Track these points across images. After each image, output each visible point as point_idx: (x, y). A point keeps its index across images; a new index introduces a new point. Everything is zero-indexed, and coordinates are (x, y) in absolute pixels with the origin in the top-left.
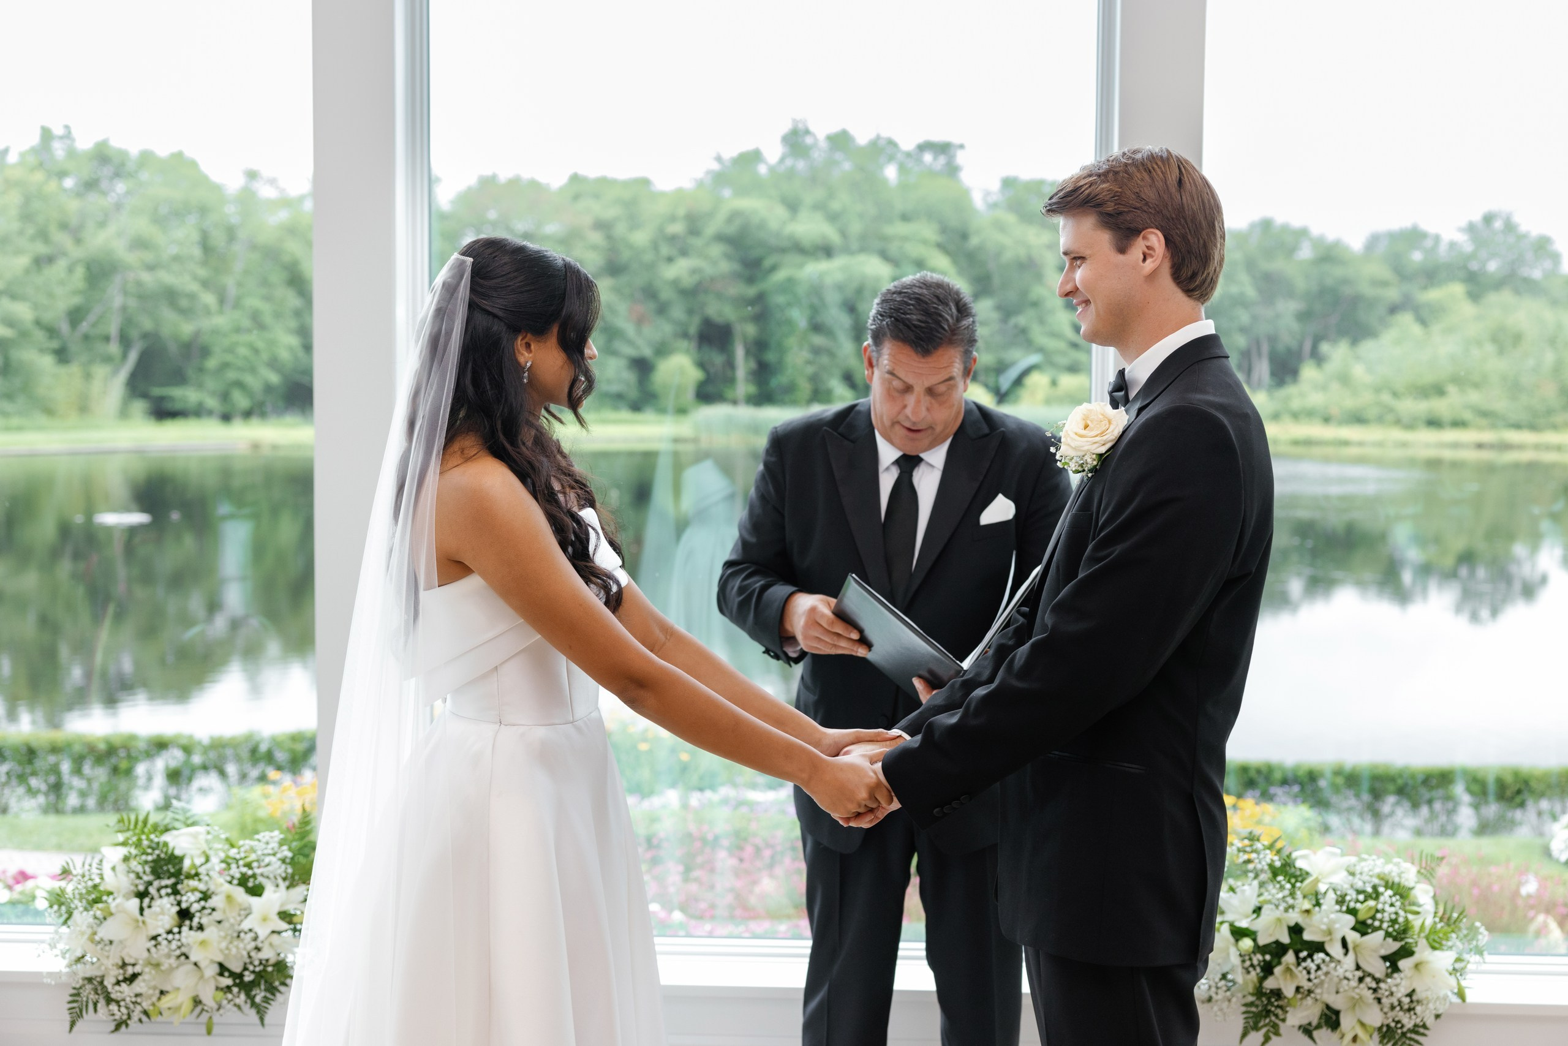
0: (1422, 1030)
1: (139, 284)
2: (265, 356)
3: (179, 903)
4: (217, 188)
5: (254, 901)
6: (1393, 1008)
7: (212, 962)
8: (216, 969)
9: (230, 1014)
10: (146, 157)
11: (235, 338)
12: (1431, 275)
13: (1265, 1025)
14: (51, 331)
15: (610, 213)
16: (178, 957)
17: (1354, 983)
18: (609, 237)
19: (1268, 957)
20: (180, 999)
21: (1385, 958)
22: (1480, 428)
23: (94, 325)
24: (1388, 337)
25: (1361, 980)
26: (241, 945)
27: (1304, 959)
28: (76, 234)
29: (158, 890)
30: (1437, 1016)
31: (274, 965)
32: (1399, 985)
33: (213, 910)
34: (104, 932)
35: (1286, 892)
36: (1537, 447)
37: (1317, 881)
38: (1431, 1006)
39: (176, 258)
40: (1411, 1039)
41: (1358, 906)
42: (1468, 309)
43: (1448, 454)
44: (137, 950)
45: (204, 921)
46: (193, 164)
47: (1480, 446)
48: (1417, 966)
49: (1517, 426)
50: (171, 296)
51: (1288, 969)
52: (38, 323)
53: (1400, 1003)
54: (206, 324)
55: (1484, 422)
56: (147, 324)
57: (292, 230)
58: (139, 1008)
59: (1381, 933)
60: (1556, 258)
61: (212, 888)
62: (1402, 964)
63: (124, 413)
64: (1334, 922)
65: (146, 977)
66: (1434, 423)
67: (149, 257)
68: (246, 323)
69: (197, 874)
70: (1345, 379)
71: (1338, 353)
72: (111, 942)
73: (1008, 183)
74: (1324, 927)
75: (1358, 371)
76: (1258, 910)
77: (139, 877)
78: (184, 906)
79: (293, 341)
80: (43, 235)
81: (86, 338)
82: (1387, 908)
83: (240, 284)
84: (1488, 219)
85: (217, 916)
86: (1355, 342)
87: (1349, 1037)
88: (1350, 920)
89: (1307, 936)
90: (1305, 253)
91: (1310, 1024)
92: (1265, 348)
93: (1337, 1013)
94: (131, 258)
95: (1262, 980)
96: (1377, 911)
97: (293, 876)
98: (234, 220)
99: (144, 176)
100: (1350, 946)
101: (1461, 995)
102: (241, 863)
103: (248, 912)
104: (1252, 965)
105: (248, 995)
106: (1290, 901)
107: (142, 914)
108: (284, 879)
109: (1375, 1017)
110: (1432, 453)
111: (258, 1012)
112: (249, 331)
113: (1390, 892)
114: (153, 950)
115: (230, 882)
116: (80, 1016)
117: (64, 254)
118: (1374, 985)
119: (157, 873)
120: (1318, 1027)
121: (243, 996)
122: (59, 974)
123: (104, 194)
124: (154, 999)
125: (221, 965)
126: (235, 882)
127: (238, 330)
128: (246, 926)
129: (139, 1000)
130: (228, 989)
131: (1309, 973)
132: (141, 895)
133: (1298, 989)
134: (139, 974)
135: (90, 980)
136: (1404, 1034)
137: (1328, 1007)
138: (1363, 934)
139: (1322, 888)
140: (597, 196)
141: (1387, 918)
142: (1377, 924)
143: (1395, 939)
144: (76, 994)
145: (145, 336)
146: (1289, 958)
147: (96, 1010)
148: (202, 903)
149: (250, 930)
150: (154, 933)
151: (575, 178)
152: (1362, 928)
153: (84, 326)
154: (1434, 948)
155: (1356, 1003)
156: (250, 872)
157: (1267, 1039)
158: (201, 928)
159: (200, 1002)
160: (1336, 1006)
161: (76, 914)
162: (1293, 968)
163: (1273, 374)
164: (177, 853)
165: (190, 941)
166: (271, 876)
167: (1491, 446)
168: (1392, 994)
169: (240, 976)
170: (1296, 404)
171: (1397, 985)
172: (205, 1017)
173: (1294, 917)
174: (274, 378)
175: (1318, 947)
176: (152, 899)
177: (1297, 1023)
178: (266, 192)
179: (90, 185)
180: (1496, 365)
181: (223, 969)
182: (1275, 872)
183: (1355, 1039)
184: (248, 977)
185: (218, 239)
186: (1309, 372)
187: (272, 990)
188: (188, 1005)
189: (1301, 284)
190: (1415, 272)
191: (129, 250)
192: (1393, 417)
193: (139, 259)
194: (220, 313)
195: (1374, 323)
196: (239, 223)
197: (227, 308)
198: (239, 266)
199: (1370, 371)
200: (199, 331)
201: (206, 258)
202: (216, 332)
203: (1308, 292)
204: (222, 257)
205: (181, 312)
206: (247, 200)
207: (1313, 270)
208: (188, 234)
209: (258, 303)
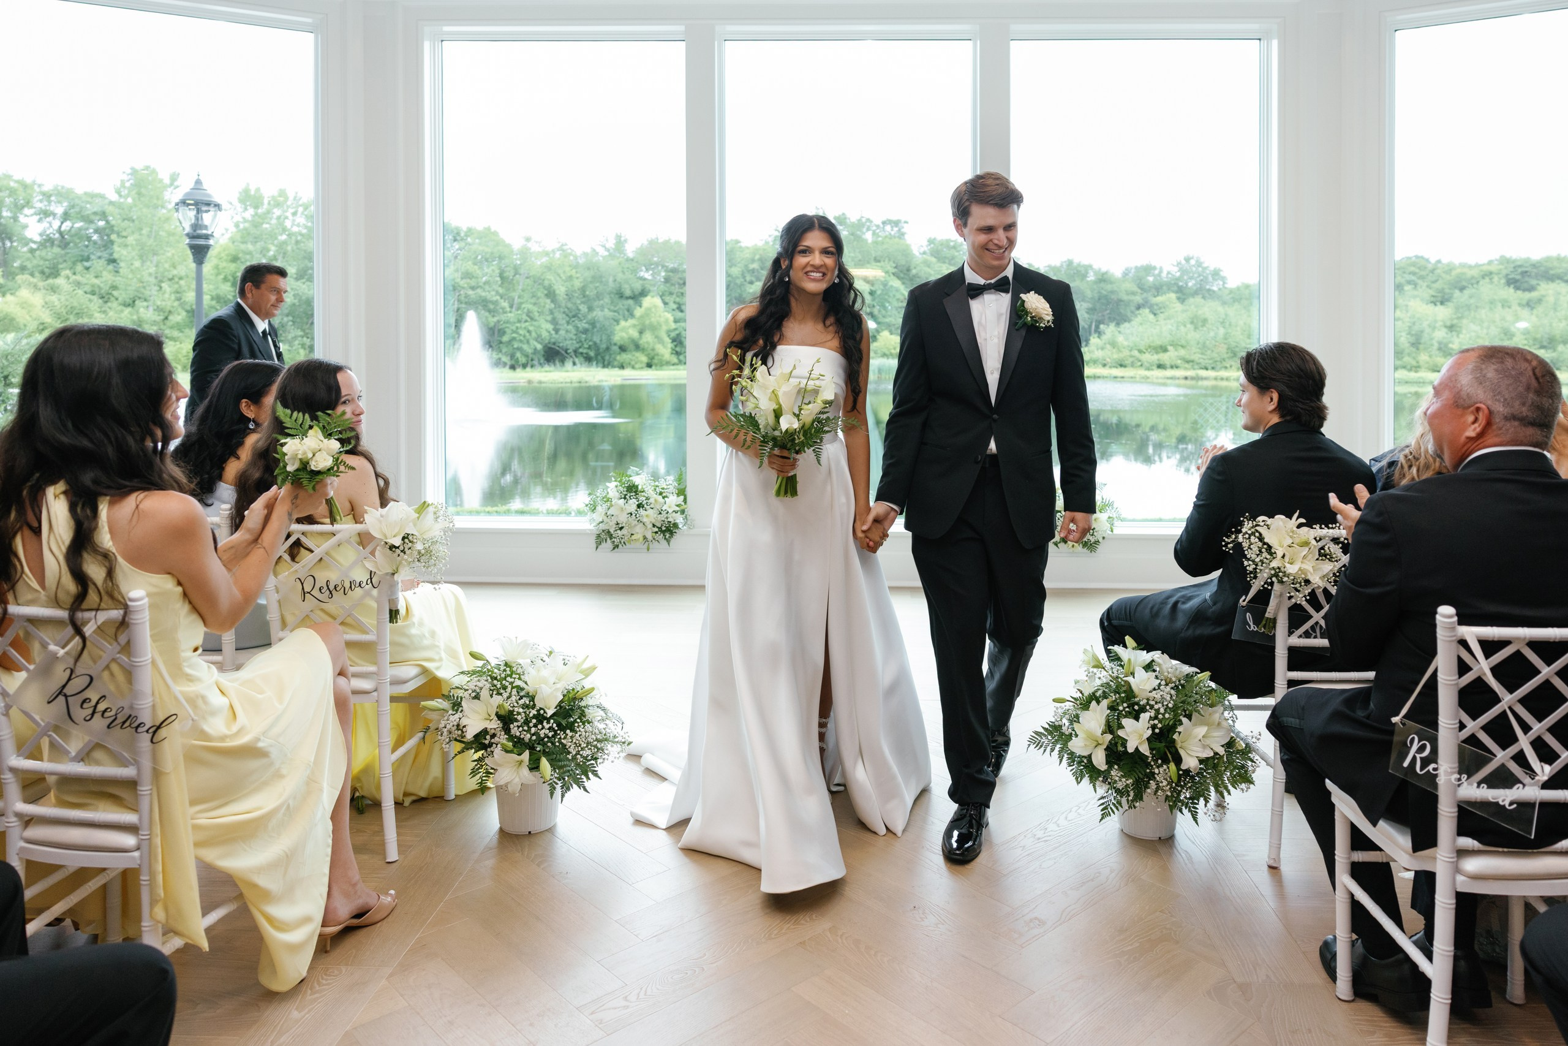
1: (467, 296)
2: (534, 335)
4: (508, 246)
11: (518, 325)
12: (1158, 289)
22: (1186, 369)
24: (1136, 321)
36: (1216, 379)
39: (487, 283)
42: (1178, 306)
46: (495, 233)
47: (1186, 378)
49: (1205, 368)
50: (485, 303)
54: (503, 317)
55: (1186, 365)
57: (549, 268)
60: (1223, 279)
66: (1160, 366)
67: (473, 282)
68: (525, 317)
70: (1113, 344)
71: (1109, 330)
73: (931, 241)
75: (1120, 339)
79: (550, 327)
83: (519, 297)
84: (1188, 260)
86: (1118, 324)
90: (1091, 277)
94: (463, 283)
98: (519, 262)
99: (470, 240)
112: (526, 321)
127: (519, 321)
167: (1193, 378)
174: (539, 347)
178: (534, 248)
180: (1193, 336)
185: (509, 274)
186: (1094, 340)
189: (1089, 294)
190: (1150, 287)
191: (462, 279)
192: (1139, 363)
193: (468, 284)
194: (510, 312)
195: (1129, 314)
196: (521, 264)
197: (514, 309)
198: (520, 287)
199: (1127, 339)
200: (499, 321)
201: (502, 283)
202: (508, 322)
203: (1092, 298)
204: (511, 282)
205: (490, 311)
206: (525, 253)
207: (1095, 287)
208: (493, 271)
209: (530, 307)
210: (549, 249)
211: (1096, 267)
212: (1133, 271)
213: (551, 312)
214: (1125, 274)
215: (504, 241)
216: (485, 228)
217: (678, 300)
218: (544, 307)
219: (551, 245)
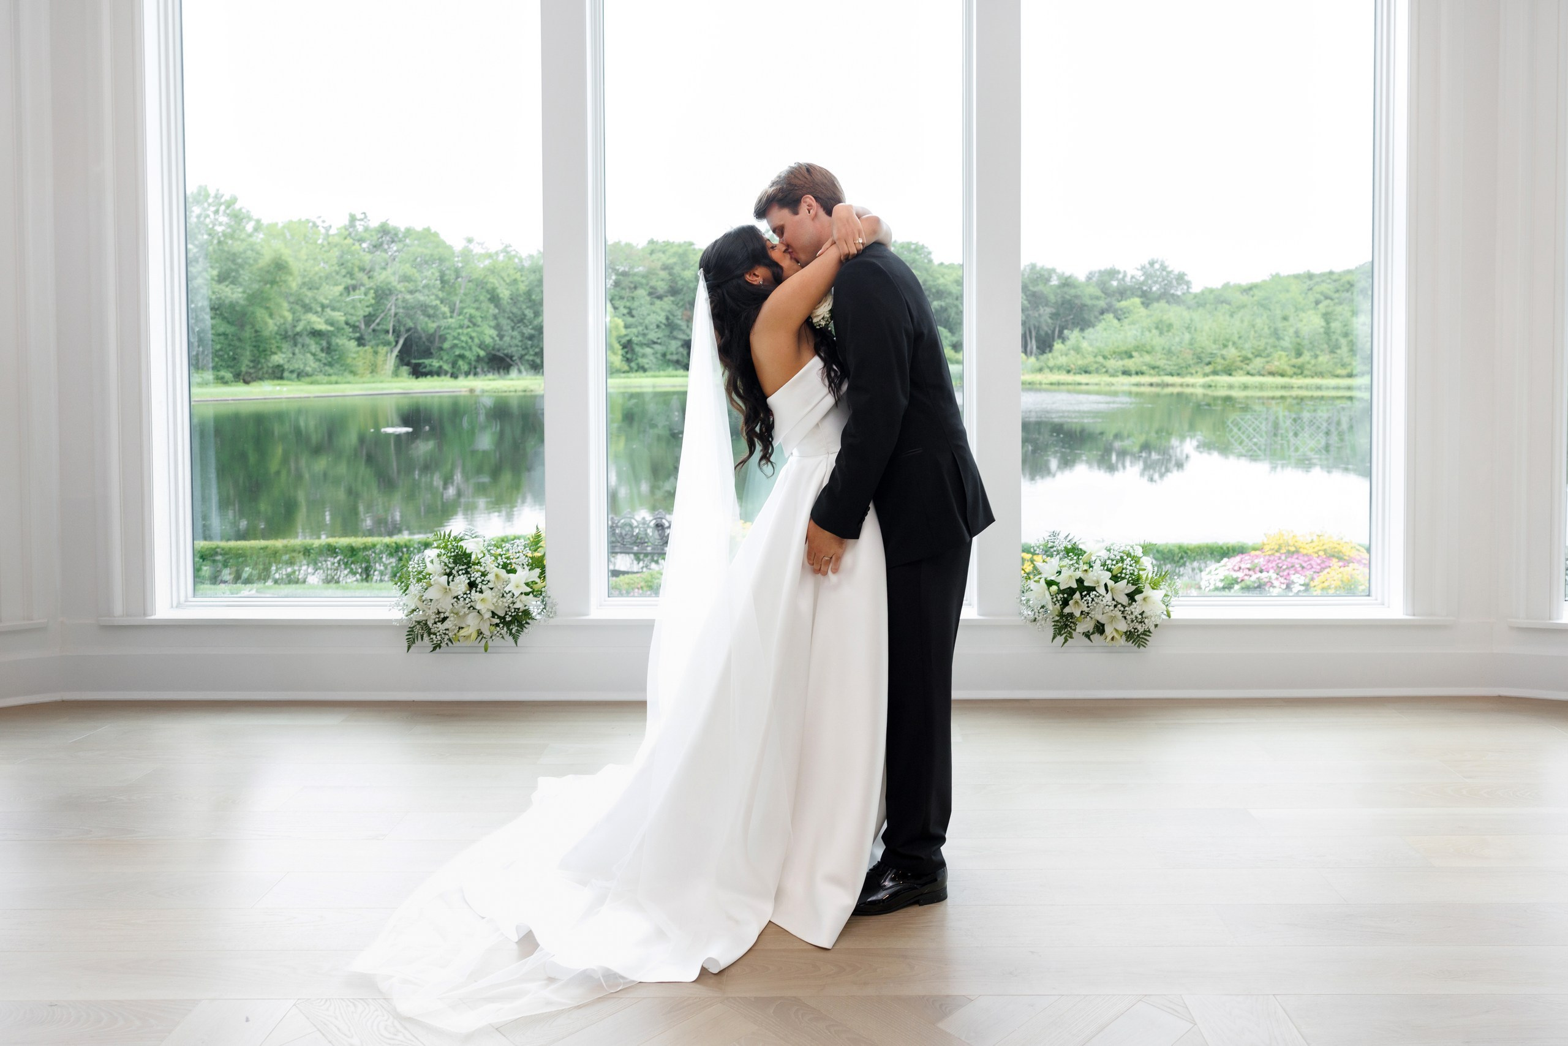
0: (1148, 633)
1: (404, 300)
2: (476, 341)
3: (469, 578)
4: (450, 248)
5: (511, 575)
6: (1132, 621)
7: (488, 610)
8: (490, 614)
9: (497, 641)
10: (409, 232)
11: (460, 331)
12: (1123, 293)
13: (1065, 633)
14: (355, 328)
15: (672, 261)
16: (469, 608)
17: (1112, 608)
18: (670, 274)
19: (1066, 596)
20: (470, 631)
21: (1127, 595)
22: (1151, 375)
23: (378, 324)
24: (1100, 327)
25: (1115, 606)
26: (505, 600)
27: (1085, 596)
28: (369, 273)
29: (458, 572)
30: (1156, 626)
31: (522, 612)
32: (1136, 609)
33: (489, 581)
34: (428, 595)
35: (1075, 561)
36: (1182, 385)
37: (1091, 554)
38: (1153, 619)
39: (426, 286)
40: (1143, 638)
41: (1113, 567)
42: (1143, 311)
43: (1135, 389)
44: (446, 605)
45: (484, 587)
46: (436, 235)
47: (1151, 385)
48: (1144, 599)
49: (1172, 375)
50: (424, 308)
51: (1077, 602)
52: (347, 323)
53: (1136, 617)
54: (443, 323)
55: (1152, 372)
56: (410, 324)
57: (492, 271)
58: (447, 637)
59: (1125, 581)
60: (1188, 283)
61: (488, 569)
62: (1137, 597)
63: (396, 373)
64: (1101, 576)
65: (452, 619)
66: (1126, 373)
67: (411, 286)
68: (466, 322)
69: (479, 563)
70: (1077, 350)
71: (1073, 335)
72: (431, 600)
74: (1095, 578)
75: (1085, 345)
76: (1059, 572)
77: (446, 565)
78: (472, 579)
79: (494, 333)
80: (351, 274)
81: (374, 330)
82: (1128, 567)
83: (461, 302)
84: (1152, 264)
85: (491, 585)
86: (1082, 330)
87: (1109, 638)
88: (1109, 574)
89: (1086, 584)
90: (1054, 282)
91: (1088, 632)
92: (1034, 334)
93: (1103, 625)
94: (400, 287)
95: (1062, 609)
96: (1123, 569)
97: (532, 565)
98: (460, 265)
99: (408, 241)
100: (1109, 588)
101: (1169, 616)
102: (503, 556)
103: (507, 582)
104: (1057, 600)
105: (508, 628)
106: (1077, 566)
107: (448, 585)
108: (528, 565)
109: (1123, 627)
110: (1126, 388)
111: (514, 638)
112: (468, 327)
113: (1130, 559)
114: (455, 604)
115: (498, 567)
116: (414, 642)
117: (362, 285)
118: (1122, 609)
119: (455, 562)
120: (1093, 633)
121: (505, 629)
122: (402, 620)
123: (386, 251)
124: (456, 631)
125: (493, 612)
126: (500, 567)
127: (461, 327)
128: (507, 589)
129: (447, 632)
130: (497, 625)
131: (1088, 603)
132: (449, 575)
133: (1082, 612)
134: (447, 617)
135: (419, 622)
136: (1138, 636)
137: (1098, 622)
138: (1115, 583)
139: (1093, 559)
140: (664, 252)
141: (1128, 573)
142: (1123, 575)
143: (1133, 584)
144: (411, 630)
145: (408, 330)
146: (1077, 596)
147: (422, 639)
148: (483, 578)
149: (510, 592)
150: (456, 595)
151: (651, 242)
152: (1115, 578)
153: (373, 326)
154: (1153, 589)
155: (1113, 619)
156: (508, 562)
157: (1066, 640)
158: (481, 592)
159: (481, 633)
160: (1102, 622)
161: (411, 587)
162: (1079, 601)
163: (1038, 348)
164: (468, 551)
165: (477, 599)
166: (521, 563)
167: (1158, 385)
168: (1132, 613)
169: (504, 618)
170: (1051, 363)
171: (1135, 608)
172: (484, 641)
173: (1079, 574)
174: (482, 353)
175: (1091, 589)
176: (454, 576)
177: (1082, 631)
178: (477, 250)
179: (377, 246)
180: (1158, 341)
181: (494, 614)
182: (1067, 551)
183: (1113, 639)
184: (508, 619)
185: (450, 276)
186: (1058, 346)
187: (521, 626)
188: (474, 635)
189: (1052, 298)
190: (1114, 292)
191: (399, 282)
192: (1104, 370)
193: (405, 287)
194: (451, 317)
195: (1093, 319)
196: (462, 267)
197: (455, 314)
198: (462, 291)
199: (1091, 345)
200: (439, 327)
201: (443, 287)
202: (449, 328)
203: (1056, 303)
204: (453, 286)
205: (429, 316)
206: (466, 254)
207: (1058, 291)
208: (433, 273)
209: (473, 311)
210: (492, 250)
211: (1059, 271)
212: (1097, 275)
213: (495, 317)
214: (1089, 278)
215: (444, 242)
216: (424, 229)
217: (628, 304)
218: (488, 311)
219: (494, 247)
